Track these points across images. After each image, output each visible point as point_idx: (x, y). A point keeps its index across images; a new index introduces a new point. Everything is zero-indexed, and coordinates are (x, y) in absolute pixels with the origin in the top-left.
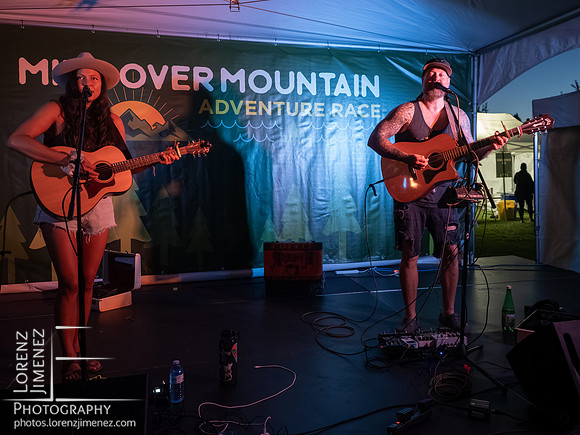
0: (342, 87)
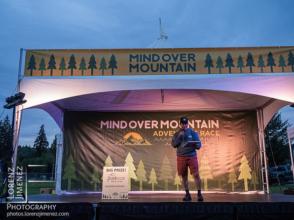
0: (204, 125)
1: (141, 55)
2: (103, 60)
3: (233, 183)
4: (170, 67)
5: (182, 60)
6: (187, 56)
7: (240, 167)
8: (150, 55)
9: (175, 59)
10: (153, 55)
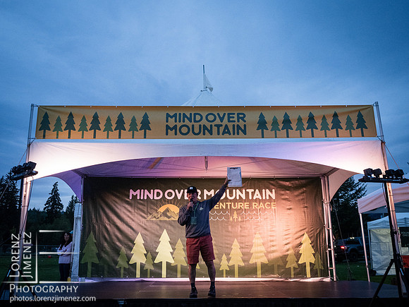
0: (257, 195)
1: (180, 114)
2: (134, 120)
3: (292, 268)
4: (215, 129)
5: (229, 121)
6: (236, 116)
7: (301, 248)
8: (191, 114)
9: (222, 119)
10: (195, 114)
